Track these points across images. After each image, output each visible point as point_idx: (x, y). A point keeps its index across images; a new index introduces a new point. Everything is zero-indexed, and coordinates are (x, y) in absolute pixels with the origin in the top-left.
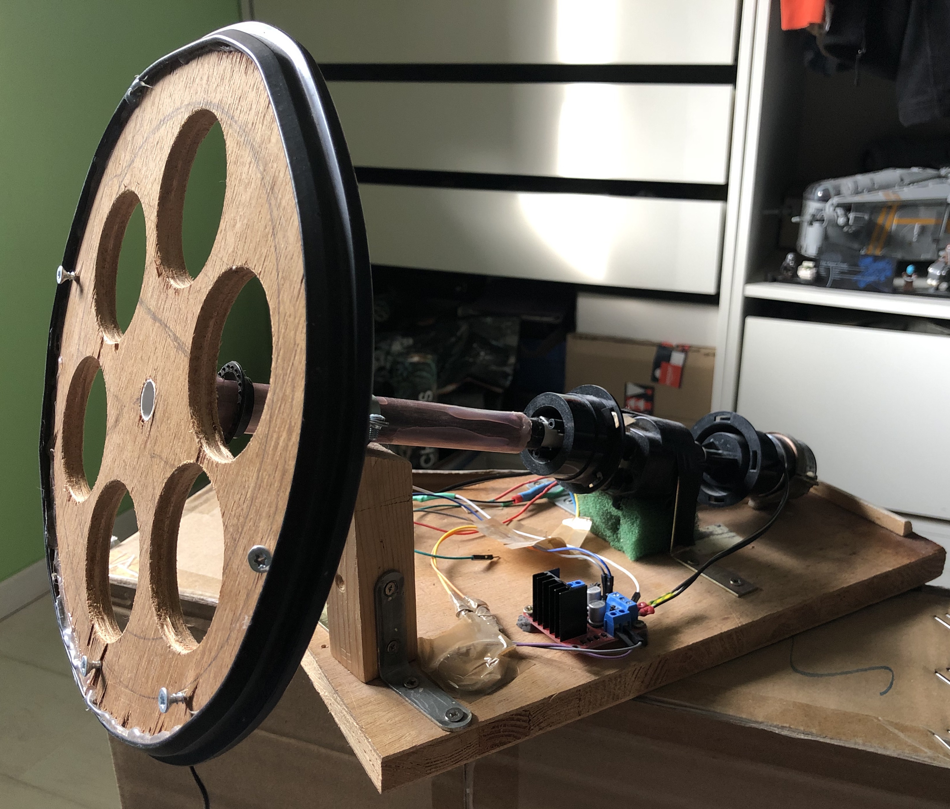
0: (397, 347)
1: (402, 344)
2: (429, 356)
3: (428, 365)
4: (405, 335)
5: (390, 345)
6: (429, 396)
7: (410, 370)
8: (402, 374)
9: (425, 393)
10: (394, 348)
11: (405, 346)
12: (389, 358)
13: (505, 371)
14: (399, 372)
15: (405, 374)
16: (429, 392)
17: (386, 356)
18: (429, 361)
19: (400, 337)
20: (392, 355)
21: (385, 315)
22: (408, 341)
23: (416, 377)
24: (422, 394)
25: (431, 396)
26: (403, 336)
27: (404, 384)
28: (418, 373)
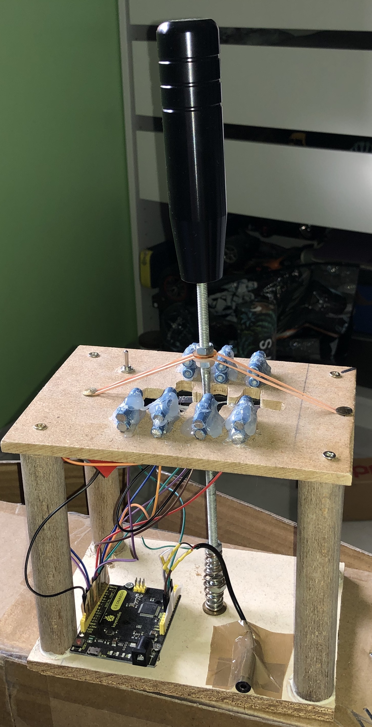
0: (242, 289)
1: (247, 287)
2: (271, 307)
3: (270, 316)
4: (251, 279)
5: (237, 288)
6: (269, 343)
7: (253, 320)
8: (245, 323)
9: (265, 341)
10: (239, 290)
11: (250, 289)
12: (235, 299)
13: (342, 319)
14: (243, 321)
15: (248, 324)
16: (269, 340)
17: (233, 297)
18: (271, 312)
19: (245, 281)
20: (238, 296)
21: (234, 258)
22: (253, 284)
23: (258, 326)
24: (262, 342)
25: (271, 343)
26: (249, 280)
27: (246, 332)
28: (260, 323)
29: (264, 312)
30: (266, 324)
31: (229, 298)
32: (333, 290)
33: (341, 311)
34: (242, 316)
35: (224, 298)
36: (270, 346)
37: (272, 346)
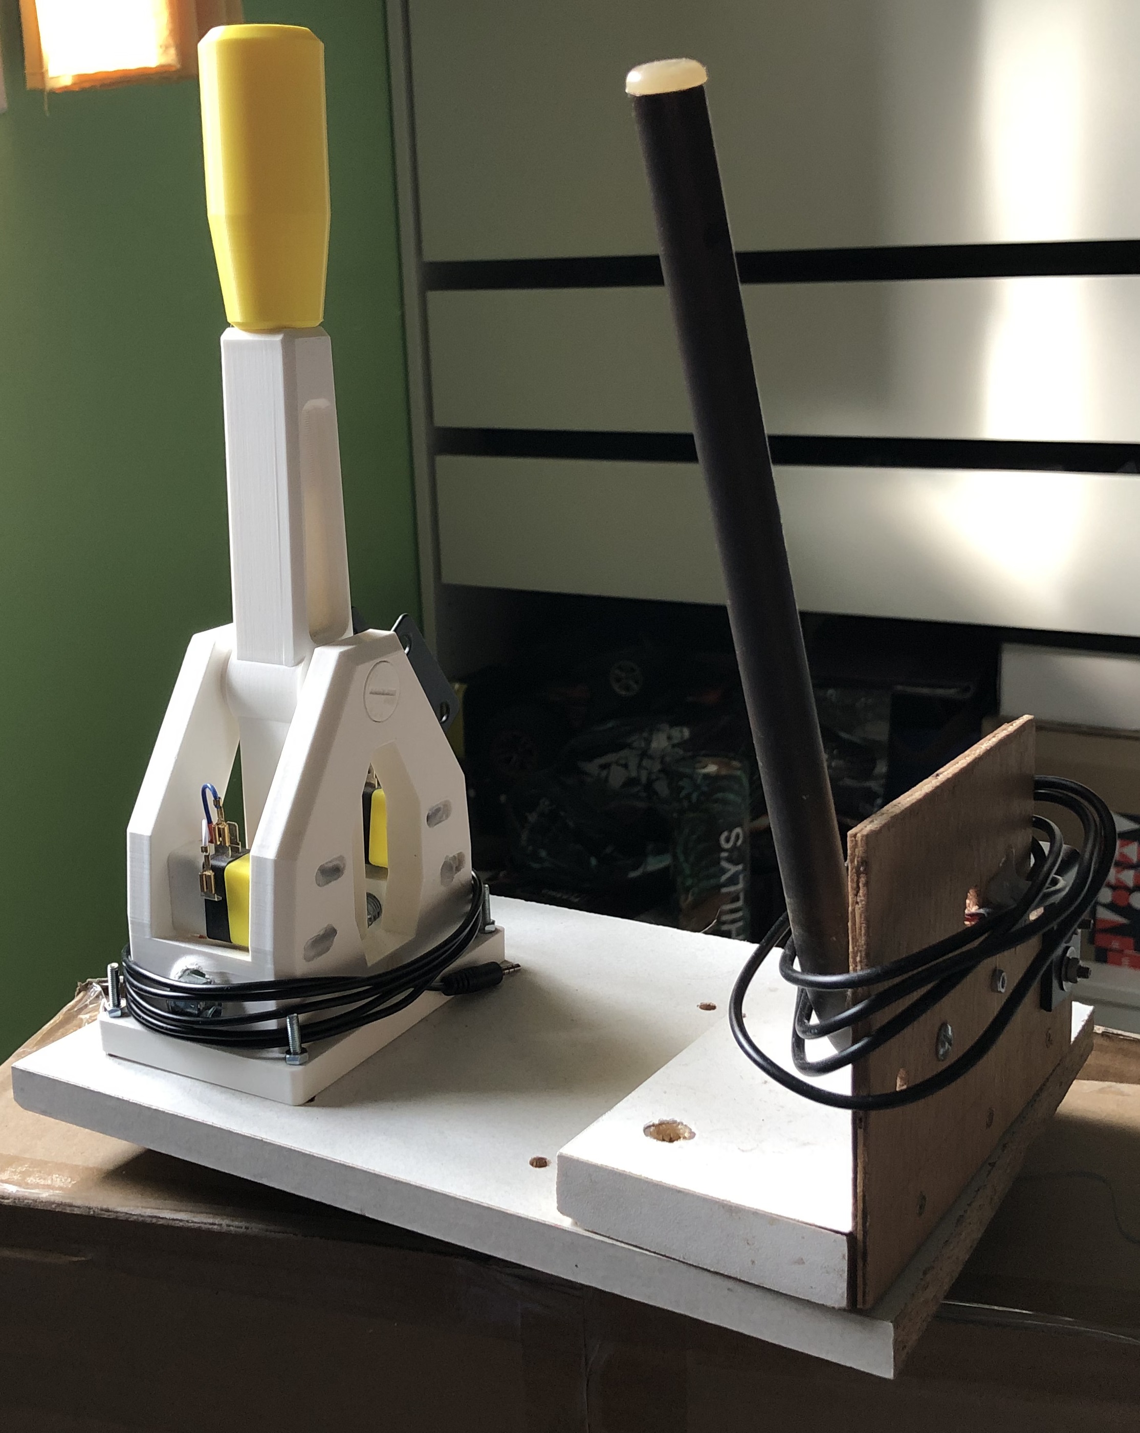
0: (660, 742)
1: (669, 738)
2: (736, 764)
3: (737, 779)
4: (675, 723)
5: (649, 741)
6: (737, 837)
7: (705, 789)
8: (688, 796)
9: (731, 831)
10: (654, 745)
11: (675, 741)
12: (645, 763)
13: (869, 789)
14: (683, 794)
15: (694, 797)
16: (738, 830)
17: (641, 760)
18: (739, 773)
19: (666, 726)
20: (651, 757)
21: (635, 686)
22: (681, 732)
23: (716, 801)
24: (725, 834)
25: (741, 836)
26: (674, 724)
27: (691, 815)
28: (720, 795)
29: (724, 772)
30: (731, 796)
31: (633, 764)
32: (844, 735)
33: (867, 774)
34: (681, 783)
35: (623, 762)
36: (739, 843)
37: (744, 842)
